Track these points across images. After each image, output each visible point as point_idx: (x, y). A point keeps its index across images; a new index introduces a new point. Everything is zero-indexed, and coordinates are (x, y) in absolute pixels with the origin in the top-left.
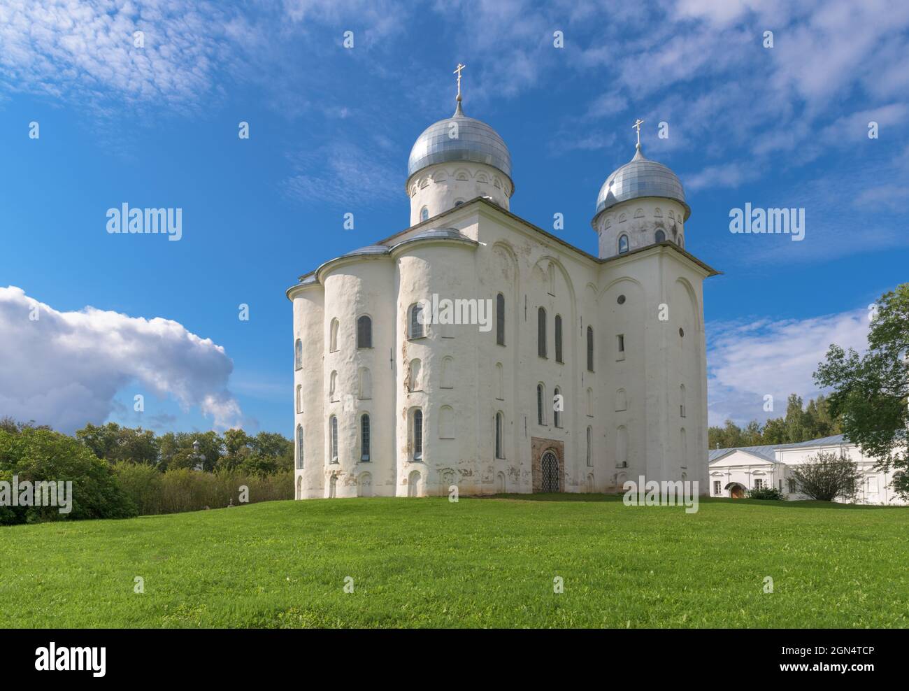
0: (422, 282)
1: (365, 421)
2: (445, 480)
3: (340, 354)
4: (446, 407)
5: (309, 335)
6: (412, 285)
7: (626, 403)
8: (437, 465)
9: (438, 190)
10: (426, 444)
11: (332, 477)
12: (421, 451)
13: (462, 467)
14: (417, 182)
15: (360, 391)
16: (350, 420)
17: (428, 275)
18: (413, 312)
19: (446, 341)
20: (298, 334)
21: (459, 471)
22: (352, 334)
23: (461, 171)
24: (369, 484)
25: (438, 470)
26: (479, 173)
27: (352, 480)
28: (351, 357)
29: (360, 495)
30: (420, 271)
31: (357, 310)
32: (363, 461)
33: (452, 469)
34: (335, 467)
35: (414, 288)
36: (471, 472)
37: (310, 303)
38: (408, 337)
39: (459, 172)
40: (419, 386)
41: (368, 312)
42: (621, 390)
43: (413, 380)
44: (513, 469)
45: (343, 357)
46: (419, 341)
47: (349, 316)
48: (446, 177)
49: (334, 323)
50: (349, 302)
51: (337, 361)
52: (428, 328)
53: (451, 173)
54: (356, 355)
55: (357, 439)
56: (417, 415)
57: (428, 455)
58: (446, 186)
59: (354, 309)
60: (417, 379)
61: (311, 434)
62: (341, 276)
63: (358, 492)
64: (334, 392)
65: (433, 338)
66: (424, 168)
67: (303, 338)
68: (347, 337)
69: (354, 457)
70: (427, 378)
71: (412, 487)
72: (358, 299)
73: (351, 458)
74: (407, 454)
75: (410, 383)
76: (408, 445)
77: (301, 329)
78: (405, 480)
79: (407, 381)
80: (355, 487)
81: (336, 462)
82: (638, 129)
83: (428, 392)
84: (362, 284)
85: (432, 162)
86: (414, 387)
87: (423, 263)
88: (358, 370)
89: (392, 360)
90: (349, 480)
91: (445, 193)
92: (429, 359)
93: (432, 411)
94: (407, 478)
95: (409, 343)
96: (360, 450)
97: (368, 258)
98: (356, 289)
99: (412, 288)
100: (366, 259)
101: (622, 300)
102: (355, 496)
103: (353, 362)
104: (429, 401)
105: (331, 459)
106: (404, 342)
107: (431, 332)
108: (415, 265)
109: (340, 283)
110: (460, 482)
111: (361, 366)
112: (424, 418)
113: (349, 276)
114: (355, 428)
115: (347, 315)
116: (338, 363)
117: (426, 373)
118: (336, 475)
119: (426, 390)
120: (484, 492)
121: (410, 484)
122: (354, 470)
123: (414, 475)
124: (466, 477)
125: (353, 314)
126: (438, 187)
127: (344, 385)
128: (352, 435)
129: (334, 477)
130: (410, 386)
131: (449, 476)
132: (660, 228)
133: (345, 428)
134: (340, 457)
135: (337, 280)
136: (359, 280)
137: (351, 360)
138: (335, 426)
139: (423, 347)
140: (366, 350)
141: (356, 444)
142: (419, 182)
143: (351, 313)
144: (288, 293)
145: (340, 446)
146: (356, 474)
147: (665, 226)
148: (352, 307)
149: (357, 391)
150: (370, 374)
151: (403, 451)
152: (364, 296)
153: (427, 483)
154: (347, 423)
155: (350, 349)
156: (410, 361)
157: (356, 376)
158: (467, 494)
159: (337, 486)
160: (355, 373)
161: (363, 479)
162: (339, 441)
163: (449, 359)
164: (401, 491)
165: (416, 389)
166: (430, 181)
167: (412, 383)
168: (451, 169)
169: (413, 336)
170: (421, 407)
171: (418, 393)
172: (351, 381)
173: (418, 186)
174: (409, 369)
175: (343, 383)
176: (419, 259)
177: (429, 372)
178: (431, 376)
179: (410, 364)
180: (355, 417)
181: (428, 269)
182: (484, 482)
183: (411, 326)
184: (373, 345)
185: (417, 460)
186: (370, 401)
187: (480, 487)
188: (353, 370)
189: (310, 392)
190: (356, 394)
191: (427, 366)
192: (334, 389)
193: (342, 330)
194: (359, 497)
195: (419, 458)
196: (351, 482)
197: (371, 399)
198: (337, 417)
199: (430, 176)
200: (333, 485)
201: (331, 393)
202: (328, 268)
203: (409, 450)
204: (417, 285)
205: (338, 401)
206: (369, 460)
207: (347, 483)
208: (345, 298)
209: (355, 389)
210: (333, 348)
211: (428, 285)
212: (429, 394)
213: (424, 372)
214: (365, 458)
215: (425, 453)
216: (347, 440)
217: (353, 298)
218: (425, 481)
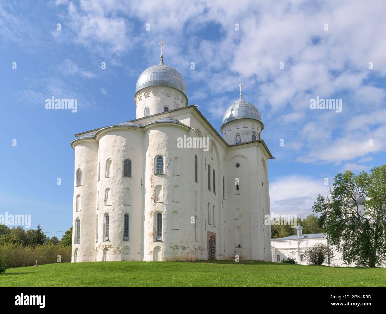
0: (163, 145)
1: (126, 217)
2: (174, 252)
3: (112, 179)
4: (175, 212)
5: (86, 167)
6: (158, 145)
7: (240, 215)
8: (170, 244)
9: (156, 99)
10: (165, 232)
11: (104, 249)
12: (161, 235)
13: (182, 245)
14: (143, 93)
15: (124, 200)
16: (118, 217)
17: (167, 141)
18: (157, 160)
19: (176, 177)
20: (79, 166)
21: (181, 247)
22: (120, 168)
23: (167, 92)
24: (128, 253)
25: (171, 247)
26: (176, 94)
27: (118, 251)
28: (119, 181)
29: (123, 260)
30: (162, 139)
31: (123, 155)
32: (124, 240)
33: (178, 246)
34: (107, 243)
35: (158, 147)
36: (186, 248)
37: (88, 149)
38: (154, 173)
39: (166, 92)
40: (161, 200)
41: (130, 157)
42: (238, 209)
43: (157, 196)
44: (200, 247)
45: (115, 180)
46: (161, 176)
47: (119, 158)
48: (160, 93)
49: (109, 162)
50: (119, 151)
51: (110, 183)
52: (166, 169)
53: (163, 92)
54: (122, 180)
55: (122, 227)
56: (159, 216)
57: (166, 238)
58: (160, 98)
59: (122, 155)
60: (159, 196)
61: (86, 223)
62: (114, 136)
63: (122, 258)
64: (107, 200)
65: (169, 175)
66: (149, 87)
67: (82, 168)
68: (116, 169)
69: (119, 238)
70: (165, 196)
71: (155, 255)
72: (124, 149)
73: (118, 238)
74: (153, 237)
75: (155, 198)
76: (154, 232)
77: (81, 163)
78: (151, 252)
79: (154, 197)
80: (120, 255)
81: (108, 240)
82: (241, 87)
83: (165, 204)
84: (127, 142)
85: (153, 85)
86: (157, 200)
87: (164, 134)
88: (123, 189)
89: (142, 185)
90: (117, 251)
91: (159, 101)
92: (167, 185)
93: (168, 214)
94: (153, 250)
95: (155, 176)
96: (123, 234)
97: (131, 128)
98: (123, 144)
99: (157, 147)
100: (130, 129)
101: (238, 165)
102: (120, 260)
103: (120, 184)
104: (167, 208)
105: (104, 239)
106: (152, 176)
107: (168, 171)
108: (159, 135)
109: (113, 140)
110: (182, 253)
111: (125, 186)
112: (163, 217)
113: (119, 137)
114: (121, 221)
115: (118, 157)
116: (111, 184)
117: (165, 193)
118: (107, 248)
119: (165, 202)
120: (192, 259)
121: (154, 254)
122: (119, 245)
123: (157, 249)
124: (184, 251)
125: (121, 157)
126: (156, 98)
127: (115, 196)
128: (119, 225)
129: (106, 249)
130: (155, 199)
131: (176, 250)
132: (254, 134)
133: (115, 221)
134: (111, 237)
135: (111, 138)
136: (125, 139)
137: (120, 183)
138: (107, 220)
139: (163, 179)
140: (128, 178)
141: (121, 230)
142: (144, 94)
143: (120, 157)
144: (73, 142)
145: (111, 231)
146: (121, 248)
147: (256, 133)
148: (121, 154)
149: (122, 201)
150: (130, 191)
151: (150, 235)
152: (127, 148)
153: (165, 253)
154: (116, 218)
155: (118, 176)
156: (155, 186)
157: (122, 192)
158: (184, 260)
159: (107, 255)
160: (122, 190)
161: (125, 251)
162: (110, 228)
163: (176, 187)
164: (148, 258)
165: (158, 202)
166: (151, 94)
167: (156, 198)
168: (162, 90)
169: (158, 173)
170: (162, 211)
171: (160, 204)
172: (119, 195)
173: (144, 96)
174: (155, 190)
175: (114, 196)
176: (162, 132)
177: (167, 193)
178: (167, 194)
179: (156, 187)
180: (121, 215)
181: (166, 138)
182: (192, 254)
183: (156, 167)
184: (132, 176)
185: (157, 241)
186: (129, 206)
187: (191, 256)
188: (120, 189)
189: (86, 199)
190: (122, 202)
191: (166, 189)
192: (107, 198)
193: (114, 165)
194: (122, 261)
195: (160, 239)
196: (118, 252)
197: (130, 205)
198: (109, 215)
199: (152, 92)
200: (105, 254)
201: (105, 201)
202: (107, 130)
203: (154, 235)
204: (160, 146)
205: (111, 205)
206: (128, 240)
207: (115, 253)
208: (116, 148)
209: (121, 199)
210: (107, 175)
211: (167, 147)
212: (167, 205)
213: (164, 192)
214: (126, 238)
215: (164, 236)
216: (115, 228)
217: (122, 149)
218: (164, 252)
